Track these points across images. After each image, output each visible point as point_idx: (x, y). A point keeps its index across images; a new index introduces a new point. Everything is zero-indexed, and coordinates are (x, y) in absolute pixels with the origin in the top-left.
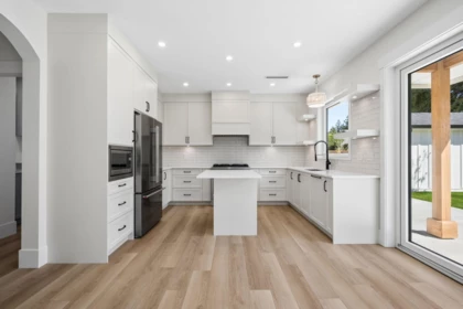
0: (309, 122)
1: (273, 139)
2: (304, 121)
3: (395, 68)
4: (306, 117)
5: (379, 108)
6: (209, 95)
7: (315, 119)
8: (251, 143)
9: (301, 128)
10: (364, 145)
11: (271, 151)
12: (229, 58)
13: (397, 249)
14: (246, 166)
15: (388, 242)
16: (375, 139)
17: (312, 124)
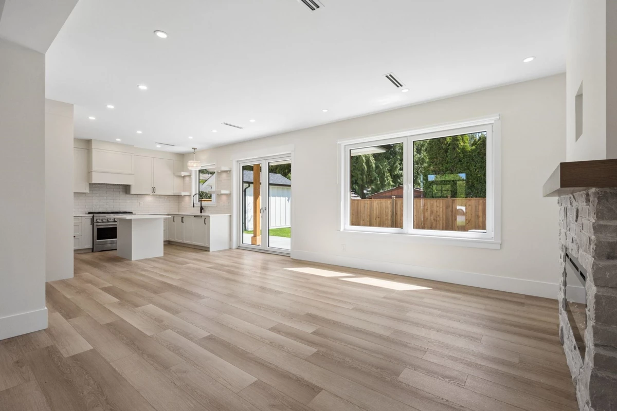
0: (184, 177)
1: (154, 189)
2: (180, 176)
3: (238, 161)
4: (183, 174)
5: (230, 179)
6: (88, 142)
7: (190, 176)
8: (132, 192)
9: (178, 181)
10: (224, 198)
11: (149, 199)
12: (139, 132)
13: (239, 248)
14: (132, 213)
15: (234, 246)
16: (229, 195)
17: (187, 179)
